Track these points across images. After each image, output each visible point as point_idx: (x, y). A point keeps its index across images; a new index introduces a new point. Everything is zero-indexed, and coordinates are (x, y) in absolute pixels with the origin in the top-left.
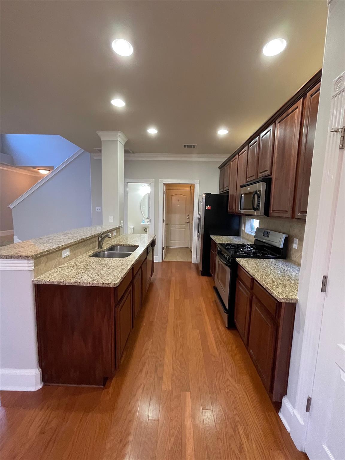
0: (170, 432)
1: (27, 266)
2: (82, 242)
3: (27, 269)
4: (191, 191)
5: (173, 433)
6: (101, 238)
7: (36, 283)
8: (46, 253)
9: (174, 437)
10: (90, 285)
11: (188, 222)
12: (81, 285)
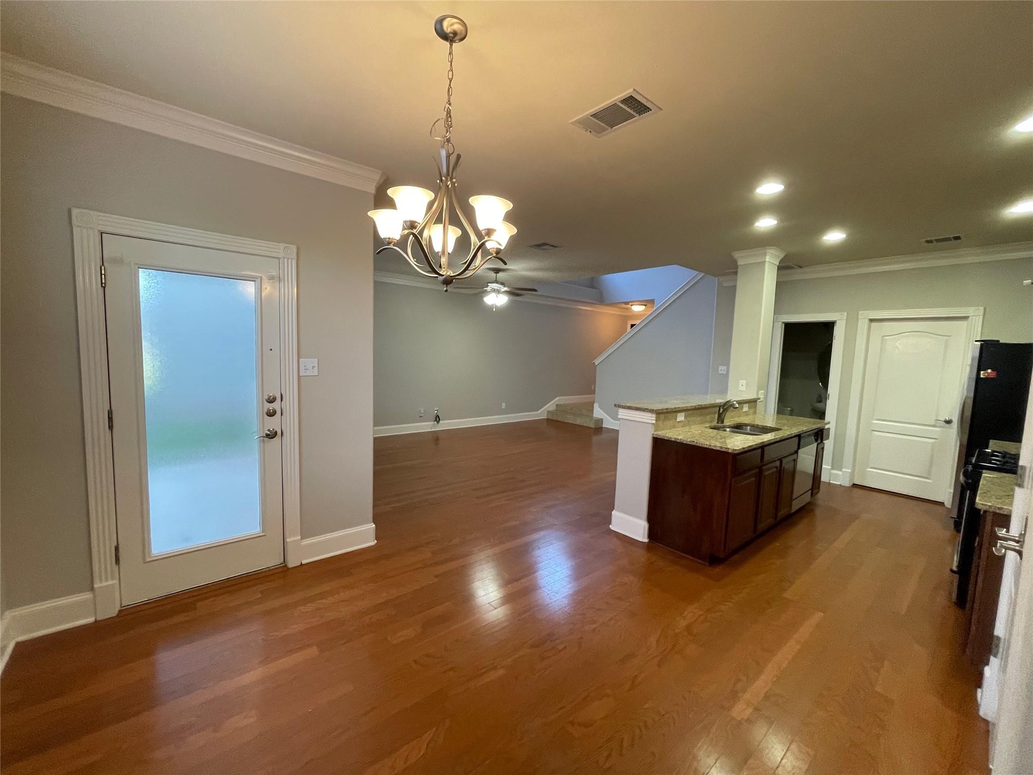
1: (650, 418)
2: (698, 409)
3: (650, 422)
6: (723, 408)
7: (655, 436)
8: (666, 411)
10: (707, 446)
12: (698, 445)
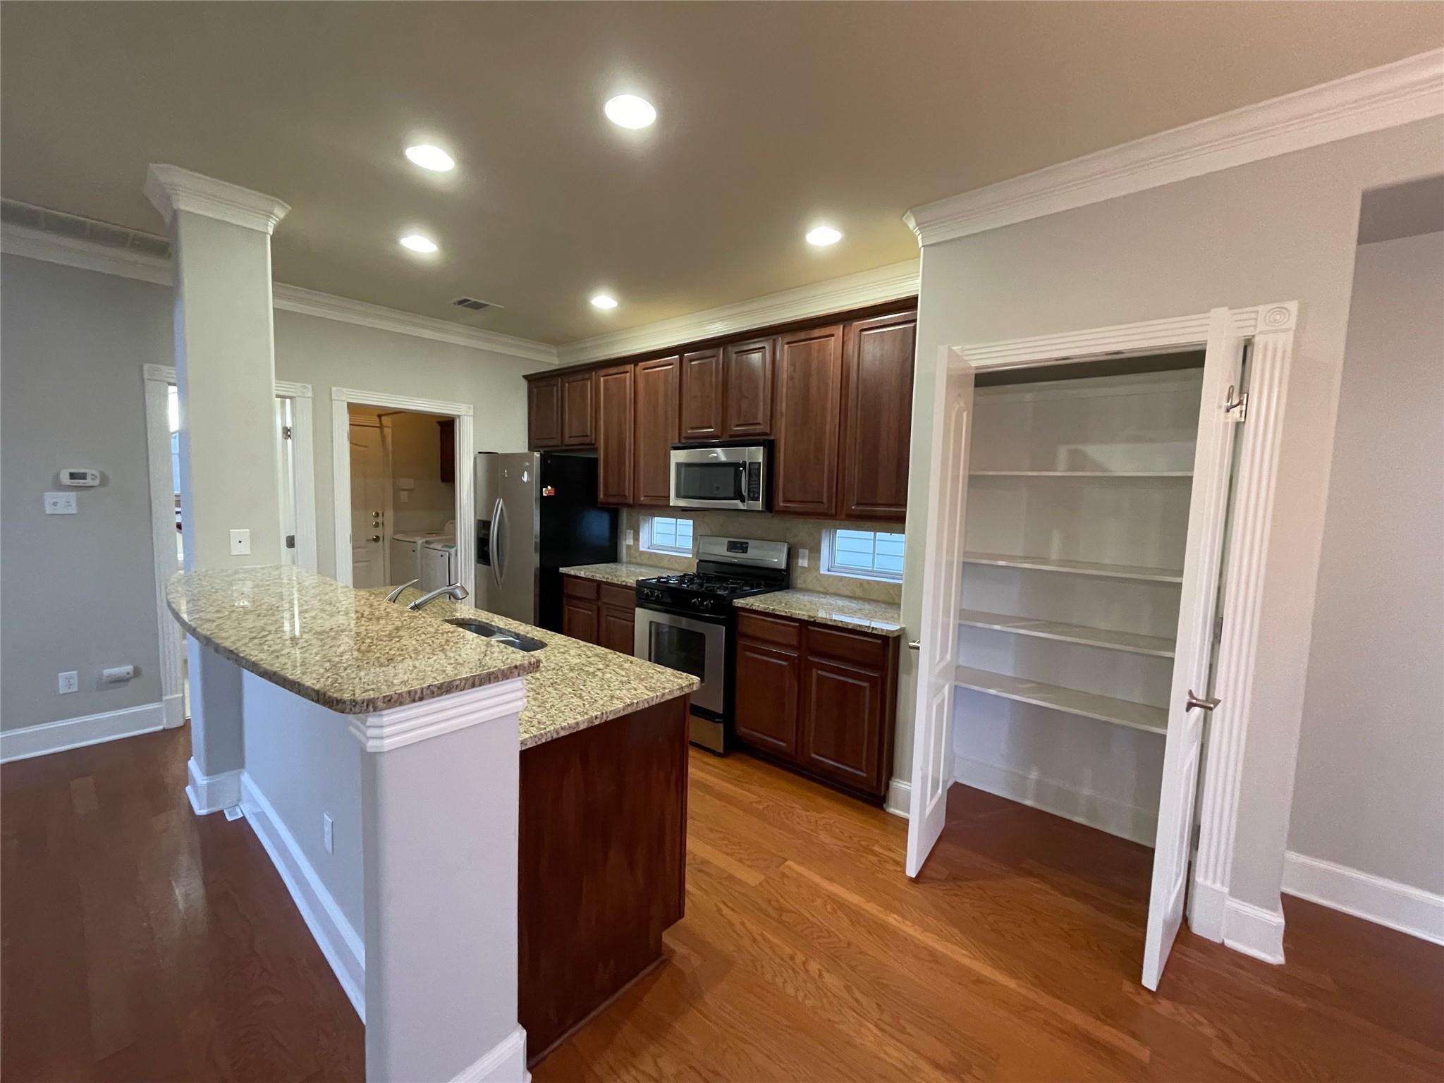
0: (828, 912)
4: (382, 432)
5: (833, 909)
9: (838, 910)
11: (377, 539)
